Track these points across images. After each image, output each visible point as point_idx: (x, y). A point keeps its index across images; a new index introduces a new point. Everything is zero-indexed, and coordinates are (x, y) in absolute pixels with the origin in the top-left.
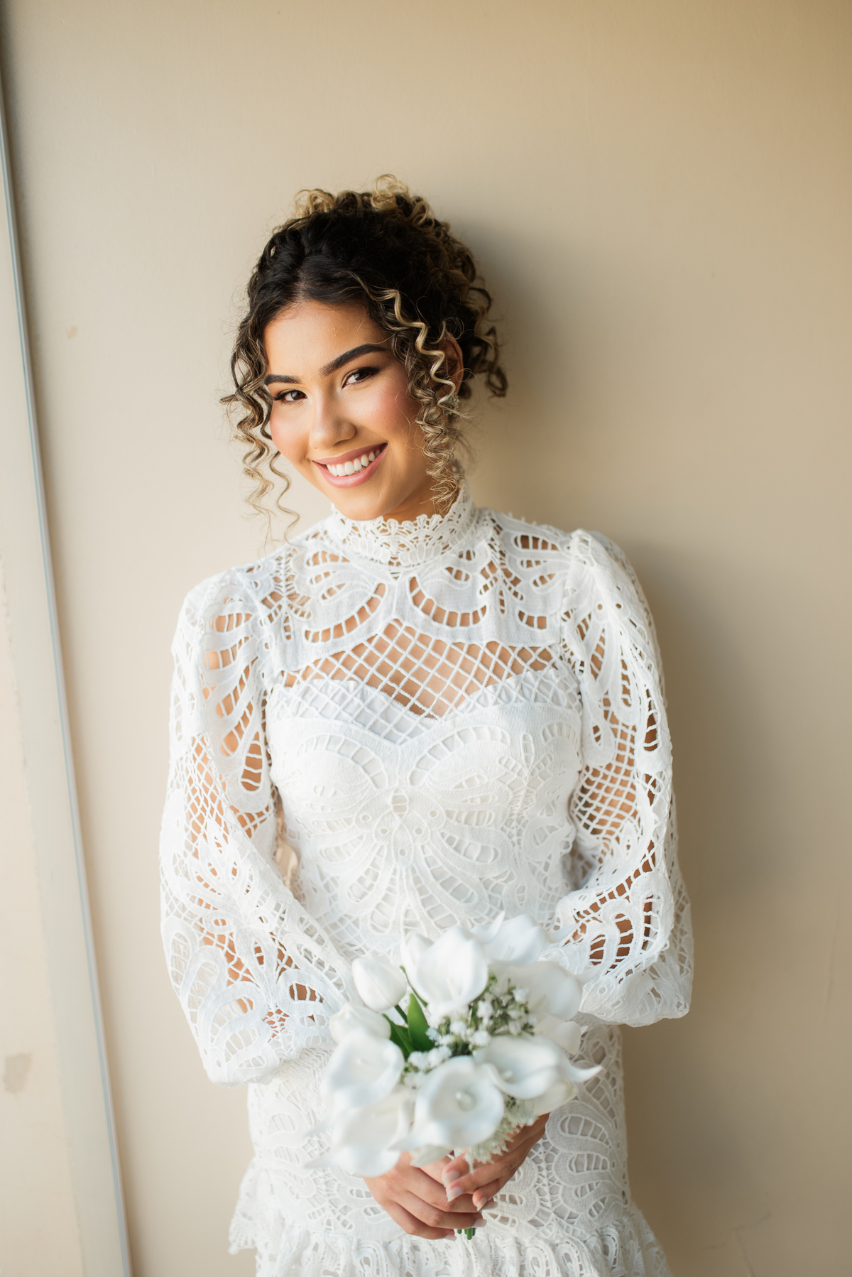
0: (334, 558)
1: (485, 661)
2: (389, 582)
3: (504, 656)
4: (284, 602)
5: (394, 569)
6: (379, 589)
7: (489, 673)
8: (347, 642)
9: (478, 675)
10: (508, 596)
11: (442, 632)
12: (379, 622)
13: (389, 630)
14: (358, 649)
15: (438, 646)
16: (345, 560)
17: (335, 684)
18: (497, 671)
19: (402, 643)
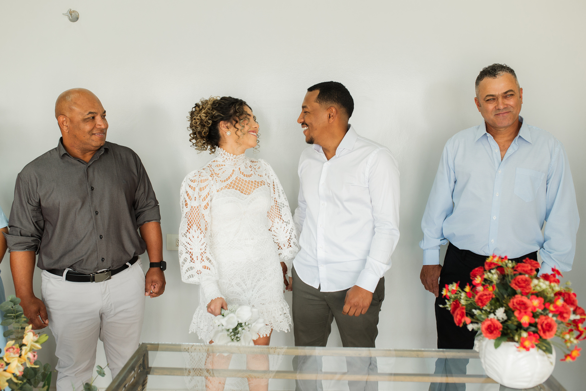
0: (222, 165)
1: (255, 184)
2: (235, 169)
3: (258, 183)
4: (214, 175)
5: (235, 166)
6: (234, 171)
7: (256, 186)
8: (229, 182)
9: (255, 187)
10: (255, 172)
11: (245, 178)
12: (234, 177)
13: (236, 178)
14: (231, 183)
15: (246, 181)
16: (225, 165)
17: (229, 190)
18: (258, 185)
19: (239, 181)
